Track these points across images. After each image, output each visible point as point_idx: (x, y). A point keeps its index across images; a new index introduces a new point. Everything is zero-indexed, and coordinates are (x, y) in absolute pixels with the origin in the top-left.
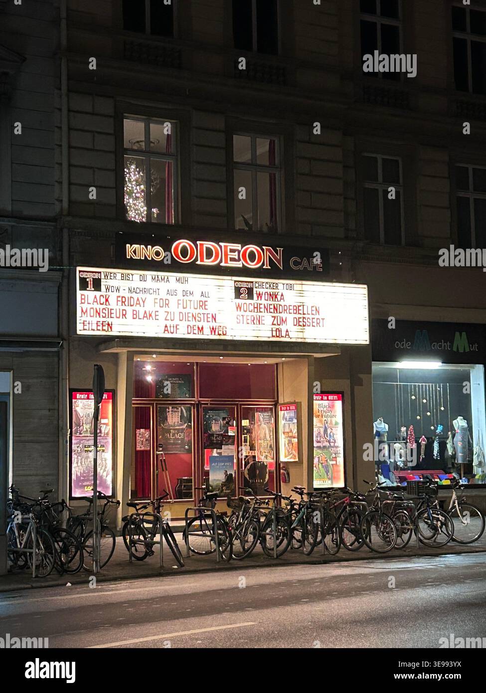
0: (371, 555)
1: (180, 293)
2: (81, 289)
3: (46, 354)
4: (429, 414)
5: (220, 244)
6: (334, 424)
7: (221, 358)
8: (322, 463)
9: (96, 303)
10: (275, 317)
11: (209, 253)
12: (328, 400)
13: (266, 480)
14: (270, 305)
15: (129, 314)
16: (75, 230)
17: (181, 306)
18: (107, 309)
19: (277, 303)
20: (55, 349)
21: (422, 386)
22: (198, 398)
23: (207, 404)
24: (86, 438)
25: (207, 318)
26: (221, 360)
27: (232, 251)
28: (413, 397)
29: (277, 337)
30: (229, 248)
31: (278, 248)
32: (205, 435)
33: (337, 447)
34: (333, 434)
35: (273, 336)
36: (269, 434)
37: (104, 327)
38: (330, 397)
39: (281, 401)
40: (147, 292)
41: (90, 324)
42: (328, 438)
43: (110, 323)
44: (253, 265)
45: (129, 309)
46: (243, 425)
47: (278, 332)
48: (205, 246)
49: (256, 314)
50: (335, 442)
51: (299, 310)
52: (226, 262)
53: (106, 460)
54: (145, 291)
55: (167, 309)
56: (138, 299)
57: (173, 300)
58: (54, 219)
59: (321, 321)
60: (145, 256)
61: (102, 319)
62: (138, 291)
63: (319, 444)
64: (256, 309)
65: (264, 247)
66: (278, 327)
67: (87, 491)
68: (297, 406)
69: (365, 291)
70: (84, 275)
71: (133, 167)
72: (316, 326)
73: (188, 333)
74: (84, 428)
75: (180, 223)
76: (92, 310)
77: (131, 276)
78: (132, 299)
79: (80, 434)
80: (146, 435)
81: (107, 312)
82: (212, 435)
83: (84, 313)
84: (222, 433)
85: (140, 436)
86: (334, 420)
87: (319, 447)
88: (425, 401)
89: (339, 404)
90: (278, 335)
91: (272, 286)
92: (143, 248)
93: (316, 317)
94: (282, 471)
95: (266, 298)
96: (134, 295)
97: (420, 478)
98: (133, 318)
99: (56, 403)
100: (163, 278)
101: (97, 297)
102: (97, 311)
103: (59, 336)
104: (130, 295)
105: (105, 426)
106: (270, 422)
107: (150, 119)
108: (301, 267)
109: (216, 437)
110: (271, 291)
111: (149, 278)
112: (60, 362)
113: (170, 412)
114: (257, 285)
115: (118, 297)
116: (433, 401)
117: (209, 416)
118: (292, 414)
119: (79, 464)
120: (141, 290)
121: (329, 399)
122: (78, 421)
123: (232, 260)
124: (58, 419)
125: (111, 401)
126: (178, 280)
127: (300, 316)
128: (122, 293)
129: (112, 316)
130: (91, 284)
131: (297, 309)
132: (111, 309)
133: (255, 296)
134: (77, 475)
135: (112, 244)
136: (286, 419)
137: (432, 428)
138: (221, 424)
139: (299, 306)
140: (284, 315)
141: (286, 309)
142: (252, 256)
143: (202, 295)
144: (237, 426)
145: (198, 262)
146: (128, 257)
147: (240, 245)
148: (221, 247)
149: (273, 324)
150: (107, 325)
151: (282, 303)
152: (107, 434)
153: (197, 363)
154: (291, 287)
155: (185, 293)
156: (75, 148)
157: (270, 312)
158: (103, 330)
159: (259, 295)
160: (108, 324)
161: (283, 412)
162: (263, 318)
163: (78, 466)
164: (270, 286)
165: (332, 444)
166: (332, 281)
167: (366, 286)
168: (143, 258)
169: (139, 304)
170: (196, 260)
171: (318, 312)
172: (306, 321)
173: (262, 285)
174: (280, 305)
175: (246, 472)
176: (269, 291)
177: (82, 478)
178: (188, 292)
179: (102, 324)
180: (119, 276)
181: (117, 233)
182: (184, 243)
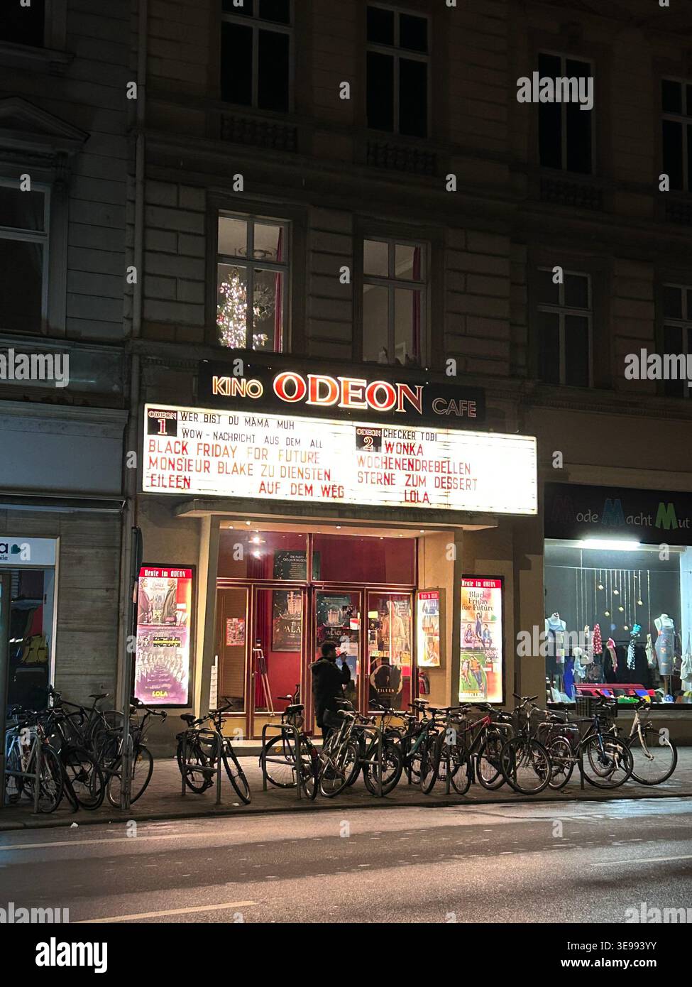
0: (513, 796)
1: (283, 442)
2: (149, 433)
3: (104, 517)
4: (621, 609)
5: (339, 378)
6: (490, 618)
7: (339, 527)
8: (472, 670)
9: (170, 452)
10: (409, 476)
11: (324, 390)
12: (482, 586)
13: (400, 690)
14: (403, 459)
15: (214, 468)
16: (149, 357)
17: (283, 458)
18: (184, 460)
19: (413, 457)
20: (116, 511)
21: (613, 572)
22: (310, 580)
23: (321, 588)
24: (155, 627)
25: (319, 474)
26: (338, 531)
27: (355, 388)
28: (601, 587)
29: (412, 501)
30: (350, 384)
31: (416, 386)
32: (319, 628)
33: (494, 649)
34: (489, 632)
35: (406, 501)
36: (405, 630)
37: (179, 483)
38: (486, 583)
39: (421, 587)
40: (238, 439)
41: (161, 479)
42: (482, 637)
43: (187, 478)
44: (381, 407)
45: (214, 461)
46: (369, 616)
47: (413, 496)
48: (318, 381)
49: (386, 471)
50: (491, 642)
51: (443, 467)
52: (346, 402)
53: (181, 658)
54: (235, 437)
55: (264, 461)
56: (226, 448)
57: (273, 450)
58: (121, 343)
59: (473, 482)
60: (237, 392)
61: (176, 473)
62: (227, 437)
63: (469, 645)
64: (384, 465)
65: (397, 384)
66: (413, 488)
67: (154, 698)
68: (440, 593)
69: (534, 445)
70: (154, 415)
71: (235, 280)
72: (465, 488)
73: (292, 494)
74: (154, 614)
75: (290, 351)
76: (164, 460)
77: (217, 418)
78: (218, 448)
79: (148, 622)
80: (239, 626)
81: (183, 464)
82: (329, 629)
83: (153, 465)
84: (342, 626)
85: (232, 627)
86: (490, 614)
87: (469, 649)
88: (616, 592)
89: (496, 593)
90: (413, 499)
91: (406, 434)
92: (235, 382)
93: (465, 477)
94: (420, 679)
95: (399, 451)
96: (221, 442)
97: (611, 694)
98: (219, 472)
99: (117, 581)
100: (260, 421)
101: (171, 443)
102: (170, 462)
103: (123, 493)
104: (215, 442)
105: (181, 612)
106: (406, 614)
107: (256, 218)
108: (446, 411)
109: (333, 633)
110: (406, 441)
111: (242, 421)
112: (124, 527)
113: (292, 599)
114: (386, 433)
115: (199, 444)
116: (627, 594)
117: (325, 604)
118: (435, 604)
119: (146, 662)
120: (230, 436)
121: (484, 586)
122: (146, 605)
123: (354, 399)
124: (119, 602)
125: (190, 580)
126: (280, 424)
127: (443, 475)
128: (204, 440)
129: (191, 468)
130: (163, 426)
131: (440, 466)
132: (189, 460)
133: (383, 447)
134: (142, 675)
135: (195, 376)
136: (426, 611)
137: (626, 628)
138: (340, 614)
139: (443, 462)
140: (422, 474)
141: (425, 465)
142: (381, 396)
143: (312, 444)
144: (362, 617)
145: (309, 402)
146: (214, 393)
147: (365, 381)
148: (339, 383)
149: (407, 485)
150: (183, 481)
151: (420, 457)
152: (185, 623)
153: (310, 534)
154: (433, 437)
155: (289, 442)
156: (150, 251)
157: (403, 469)
158: (178, 487)
159: (389, 447)
160: (185, 480)
161: (423, 601)
162: (394, 477)
163: (144, 664)
164: (404, 435)
165: (487, 645)
166: (488, 431)
167: (534, 438)
168: (235, 395)
169: (228, 454)
170: (306, 398)
171: (469, 471)
172: (452, 482)
173: (394, 434)
174: (417, 460)
175: (372, 678)
176: (403, 441)
177: (148, 680)
178: (294, 441)
179: (177, 479)
180: (201, 417)
181: (201, 362)
182: (291, 376)
